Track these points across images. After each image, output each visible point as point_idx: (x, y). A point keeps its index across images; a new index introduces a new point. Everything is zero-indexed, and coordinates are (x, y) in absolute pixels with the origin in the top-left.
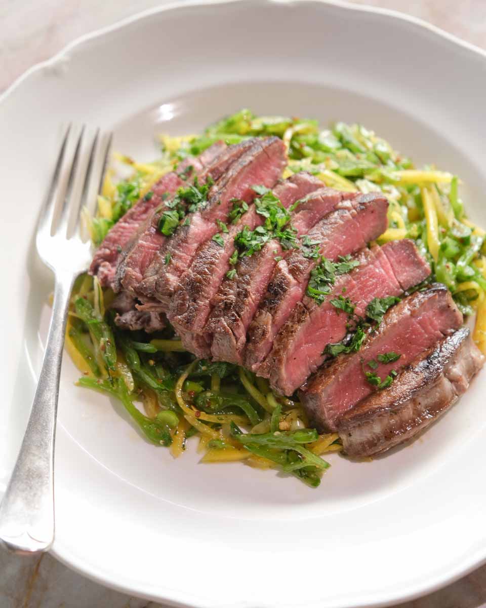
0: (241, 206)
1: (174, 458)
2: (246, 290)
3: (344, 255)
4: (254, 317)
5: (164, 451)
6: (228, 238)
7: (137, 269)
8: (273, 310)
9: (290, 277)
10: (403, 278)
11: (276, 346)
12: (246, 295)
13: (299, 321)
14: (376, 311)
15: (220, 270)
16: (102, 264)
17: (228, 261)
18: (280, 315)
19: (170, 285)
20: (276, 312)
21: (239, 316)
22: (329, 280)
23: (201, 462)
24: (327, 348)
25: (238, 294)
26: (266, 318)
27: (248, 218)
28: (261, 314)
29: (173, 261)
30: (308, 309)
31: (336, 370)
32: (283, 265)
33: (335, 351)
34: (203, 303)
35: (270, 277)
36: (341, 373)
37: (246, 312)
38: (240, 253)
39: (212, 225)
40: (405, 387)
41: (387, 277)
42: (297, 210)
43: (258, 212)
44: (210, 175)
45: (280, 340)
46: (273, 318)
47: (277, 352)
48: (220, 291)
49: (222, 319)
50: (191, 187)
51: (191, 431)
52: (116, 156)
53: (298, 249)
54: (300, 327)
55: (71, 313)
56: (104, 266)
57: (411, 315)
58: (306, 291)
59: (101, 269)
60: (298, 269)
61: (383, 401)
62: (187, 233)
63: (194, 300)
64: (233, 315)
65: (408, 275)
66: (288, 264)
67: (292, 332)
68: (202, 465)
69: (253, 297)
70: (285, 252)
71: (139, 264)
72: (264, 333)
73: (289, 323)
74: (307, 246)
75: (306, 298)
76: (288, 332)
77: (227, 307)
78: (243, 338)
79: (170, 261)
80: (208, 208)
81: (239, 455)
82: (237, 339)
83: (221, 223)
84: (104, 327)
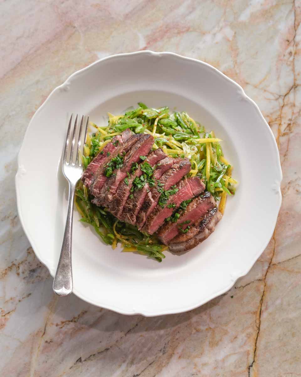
0: (135, 166)
1: (113, 250)
2: (136, 204)
3: (174, 186)
4: (139, 213)
5: (110, 246)
6: (130, 181)
7: (98, 189)
8: (146, 212)
9: (152, 199)
10: (195, 192)
11: (147, 223)
12: (136, 206)
13: (155, 215)
14: (184, 206)
15: (127, 195)
16: (86, 179)
17: (130, 191)
18: (148, 213)
19: (109, 200)
20: (147, 213)
21: (134, 213)
22: (167, 199)
23: (122, 252)
24: (166, 219)
25: (133, 205)
26: (143, 214)
27: (138, 172)
28: (141, 212)
29: (110, 190)
30: (159, 210)
31: (168, 228)
32: (150, 194)
33: (168, 219)
34: (121, 208)
35: (145, 199)
36: (170, 229)
37: (136, 212)
38: (134, 188)
39: (124, 174)
40: (192, 234)
41: (189, 192)
42: (157, 169)
43: (142, 170)
44: (124, 151)
45: (148, 221)
46: (146, 214)
47: (147, 226)
48: (127, 203)
49: (127, 214)
50: (117, 157)
51: (118, 241)
52: (91, 123)
53: (156, 187)
54: (155, 217)
55: (76, 194)
56: (87, 180)
57: (196, 208)
58: (158, 204)
59: (85, 181)
60: (155, 196)
61: (184, 239)
62: (115, 179)
63: (118, 207)
64: (131, 213)
65: (197, 190)
66: (152, 194)
67: (152, 218)
68: (122, 253)
69: (139, 206)
70: (151, 188)
71: (98, 187)
72: (142, 220)
73: (152, 215)
74: (159, 186)
75: (158, 206)
76: (151, 218)
77: (130, 210)
78: (135, 220)
79: (109, 190)
80: (123, 168)
81: (134, 250)
82: (133, 221)
83: (128, 173)
84: (88, 202)
